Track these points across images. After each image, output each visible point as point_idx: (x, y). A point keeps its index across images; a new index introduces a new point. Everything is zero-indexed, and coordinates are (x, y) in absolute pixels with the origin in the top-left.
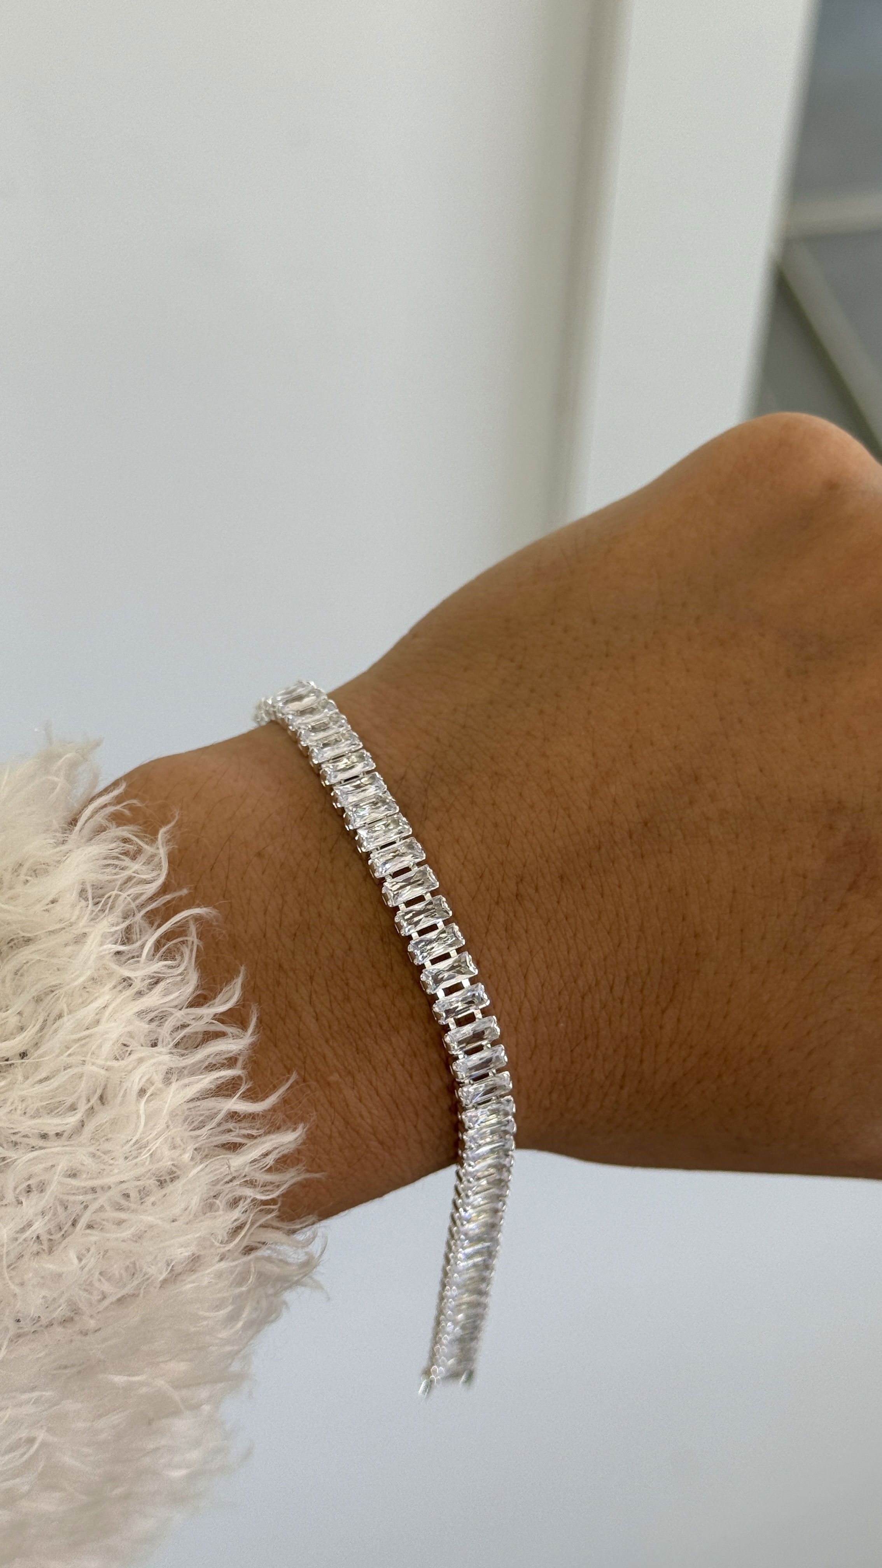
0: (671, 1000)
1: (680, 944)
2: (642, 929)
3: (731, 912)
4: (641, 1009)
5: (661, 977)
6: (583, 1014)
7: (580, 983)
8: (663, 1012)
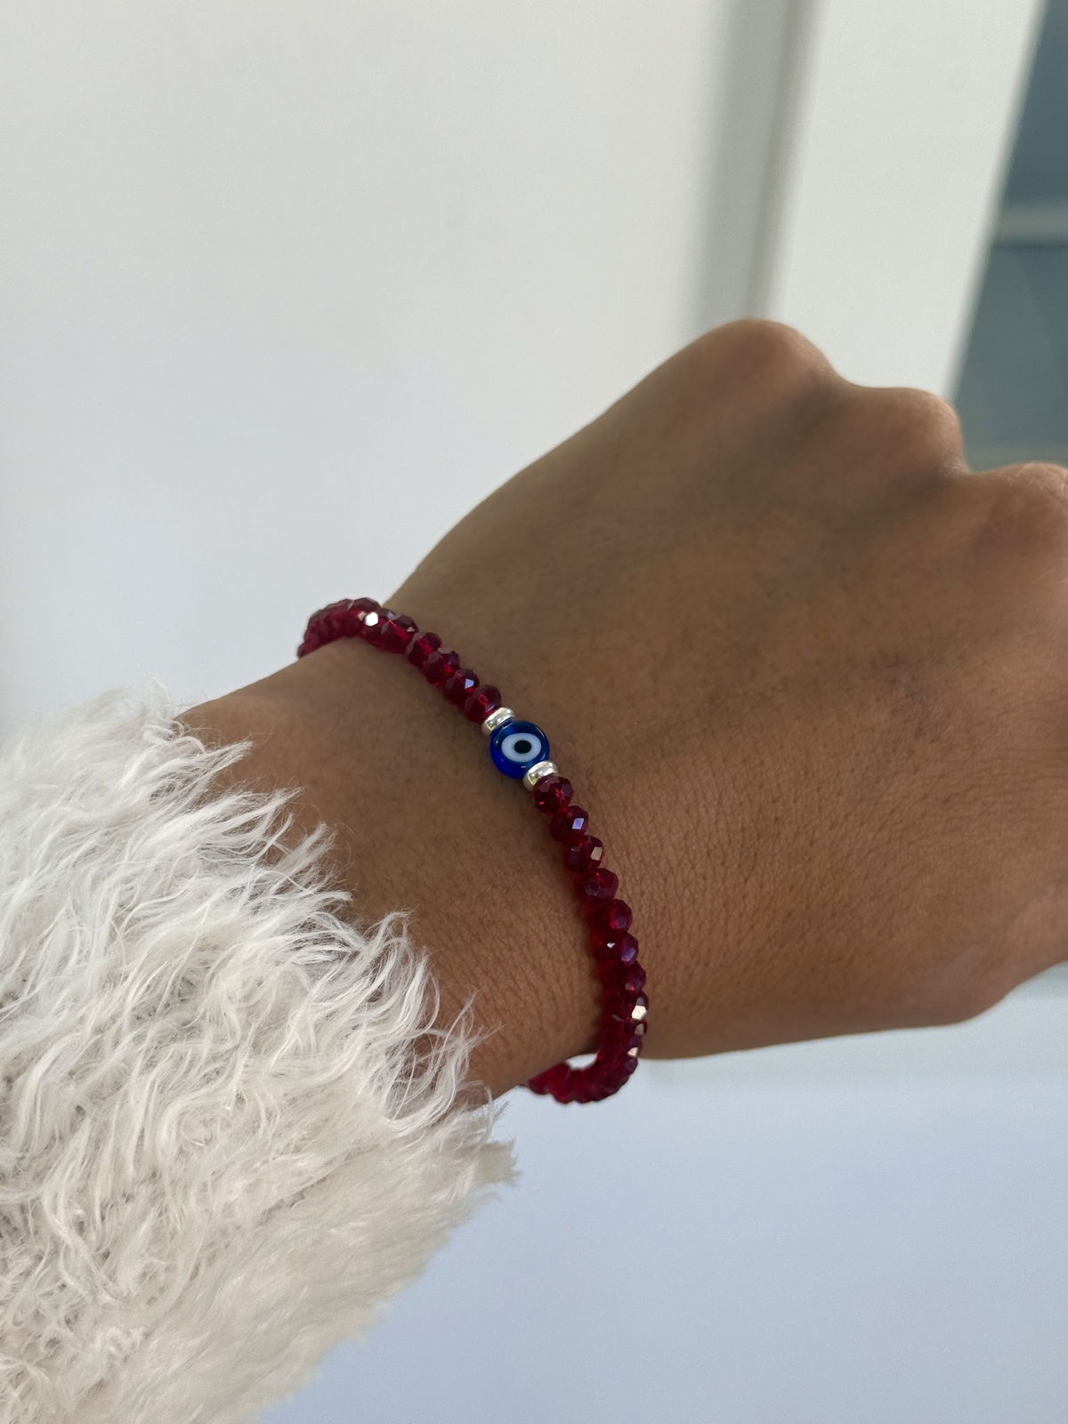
0: (753, 868)
1: (759, 811)
2: (720, 803)
3: (806, 774)
4: (724, 882)
5: (742, 846)
6: (666, 895)
7: (663, 864)
8: (746, 881)
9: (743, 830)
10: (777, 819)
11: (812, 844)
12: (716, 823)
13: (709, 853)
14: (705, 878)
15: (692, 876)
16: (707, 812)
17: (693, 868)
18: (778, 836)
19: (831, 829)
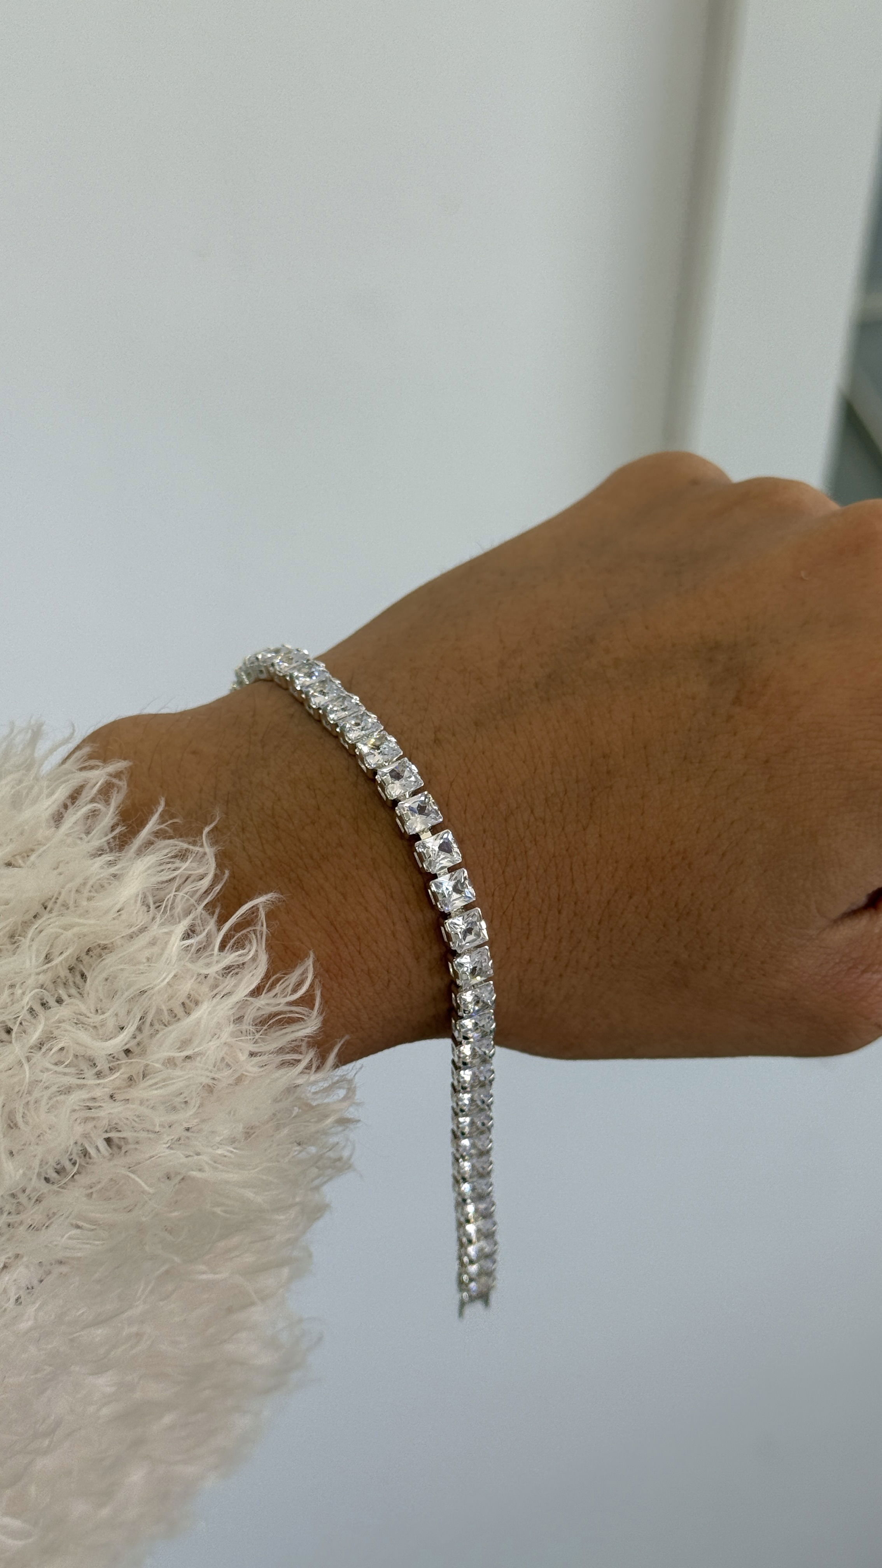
3: (633, 733)
9: (577, 782)
10: (608, 772)
11: (642, 798)
12: (552, 773)
13: (546, 800)
14: (544, 823)
15: (532, 819)
16: (543, 763)
17: (532, 812)
18: (611, 787)
19: (659, 783)
